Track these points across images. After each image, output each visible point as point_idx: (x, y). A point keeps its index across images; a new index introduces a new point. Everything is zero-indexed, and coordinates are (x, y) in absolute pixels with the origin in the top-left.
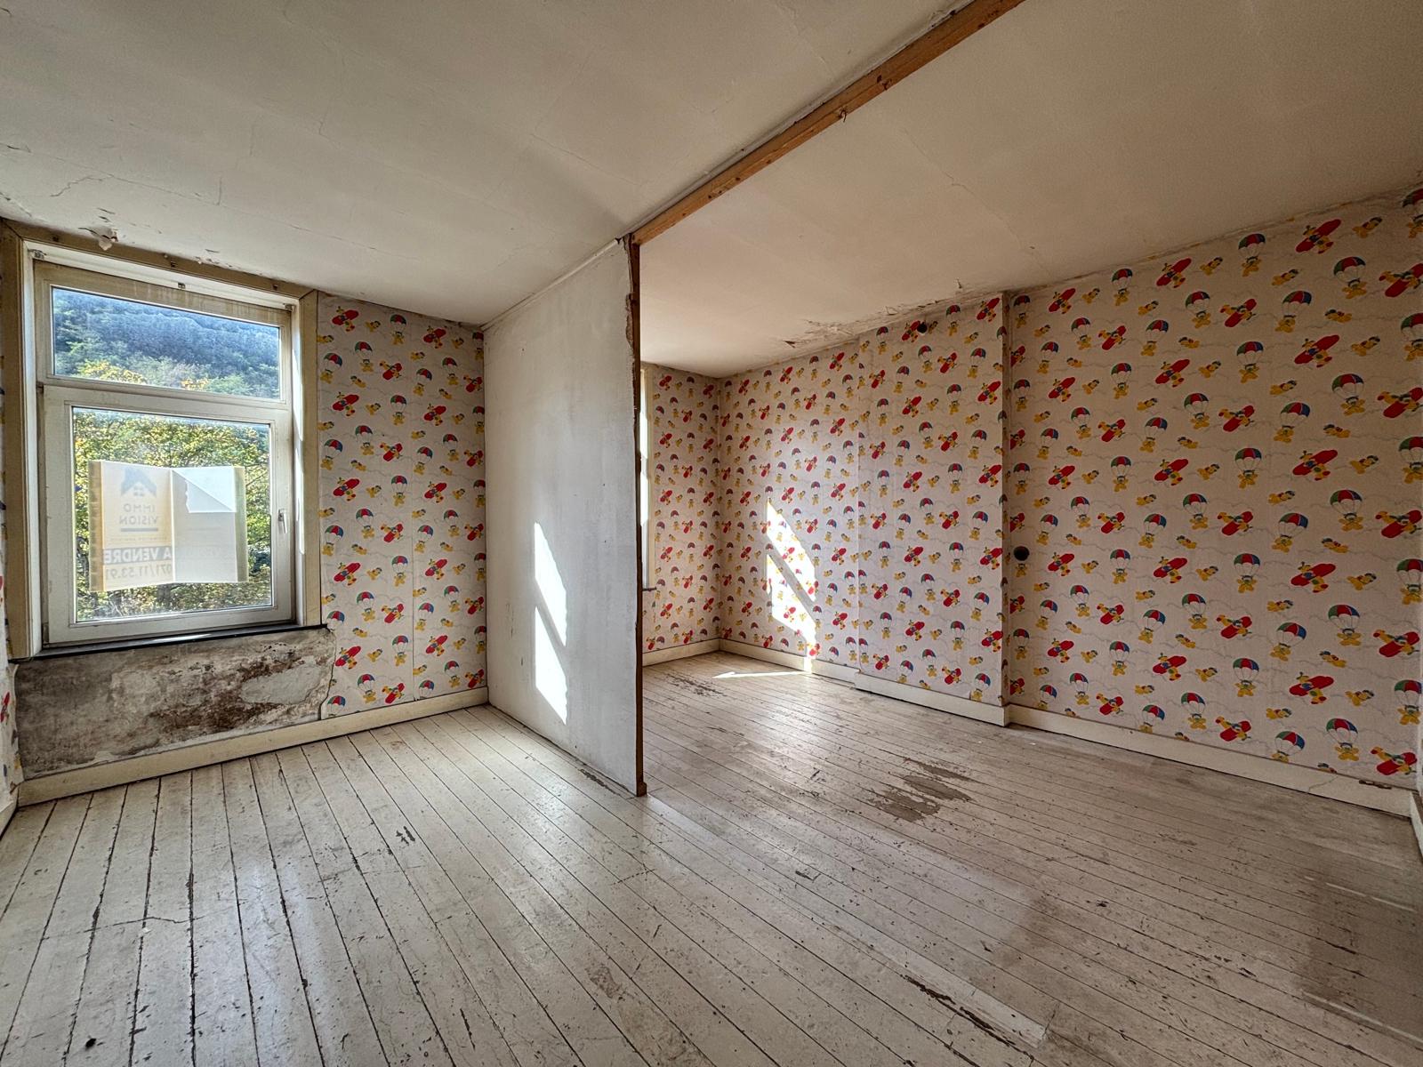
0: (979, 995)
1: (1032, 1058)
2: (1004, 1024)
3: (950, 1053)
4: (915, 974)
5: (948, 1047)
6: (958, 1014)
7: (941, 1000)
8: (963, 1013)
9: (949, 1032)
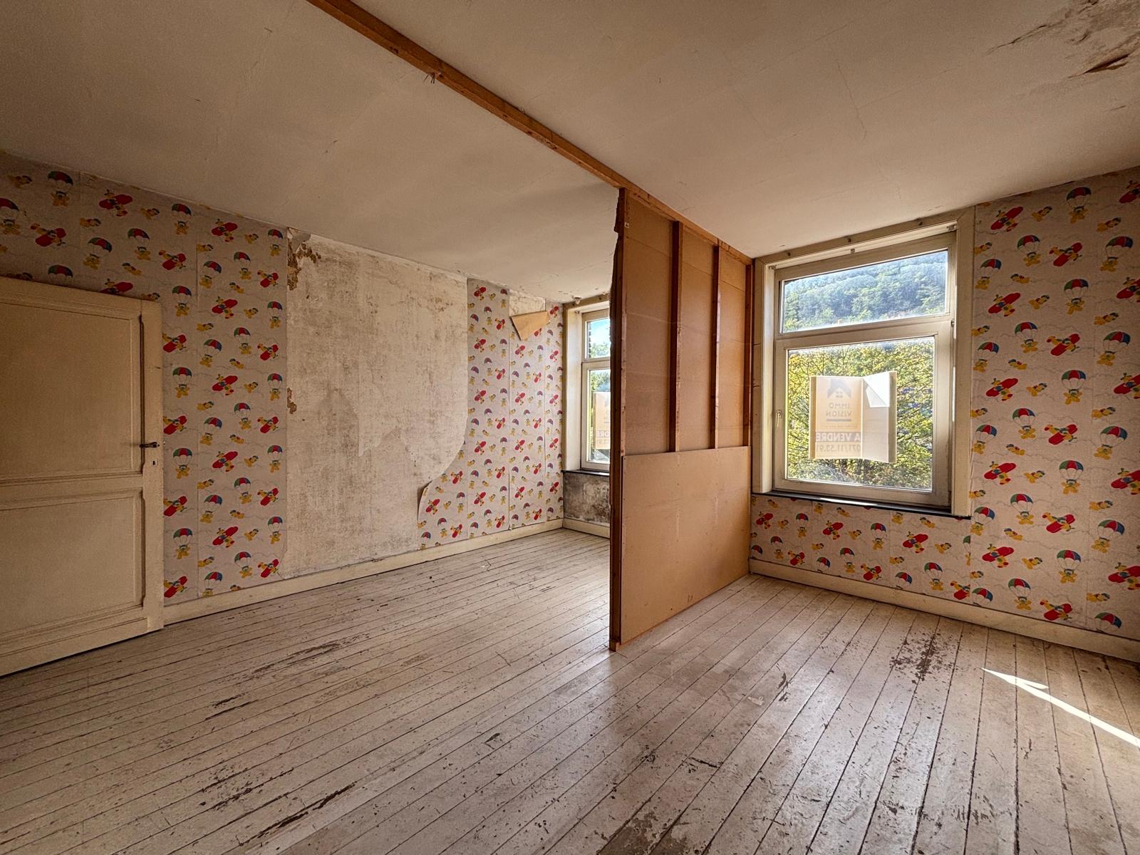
0: (311, 831)
1: (241, 845)
2: (277, 837)
3: (282, 794)
4: (353, 792)
5: (285, 795)
6: (303, 810)
7: (322, 801)
8: (303, 812)
9: (295, 799)
